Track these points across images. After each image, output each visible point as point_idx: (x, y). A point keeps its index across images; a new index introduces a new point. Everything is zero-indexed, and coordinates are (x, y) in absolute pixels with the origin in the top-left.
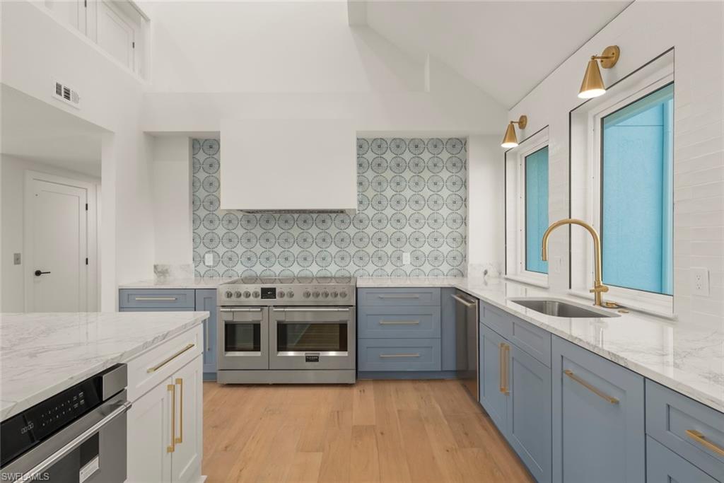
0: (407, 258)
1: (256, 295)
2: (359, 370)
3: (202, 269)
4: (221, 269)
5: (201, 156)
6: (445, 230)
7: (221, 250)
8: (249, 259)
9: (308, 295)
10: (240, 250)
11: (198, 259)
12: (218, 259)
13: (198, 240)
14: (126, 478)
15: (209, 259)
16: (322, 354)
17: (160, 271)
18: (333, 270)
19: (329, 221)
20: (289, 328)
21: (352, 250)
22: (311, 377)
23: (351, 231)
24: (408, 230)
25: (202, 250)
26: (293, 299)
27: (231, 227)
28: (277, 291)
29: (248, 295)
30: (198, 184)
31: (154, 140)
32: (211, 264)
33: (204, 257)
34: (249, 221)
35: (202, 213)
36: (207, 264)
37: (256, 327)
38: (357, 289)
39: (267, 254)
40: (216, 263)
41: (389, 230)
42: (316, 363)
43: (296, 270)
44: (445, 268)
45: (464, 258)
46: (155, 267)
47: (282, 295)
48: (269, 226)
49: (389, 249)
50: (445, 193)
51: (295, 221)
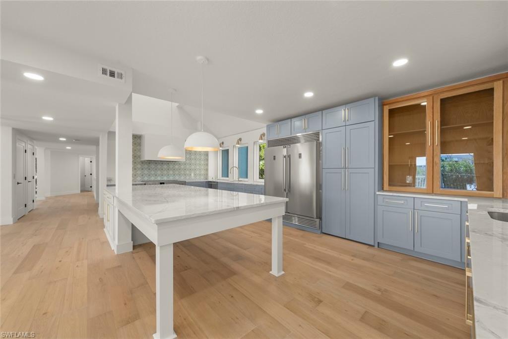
0: (192, 175)
6: (202, 167)
10: (146, 172)
19: (170, 164)
21: (177, 172)
23: (177, 167)
24: (193, 167)
41: (188, 167)
44: (202, 177)
45: (207, 174)
49: (188, 172)
50: (202, 157)
51: (159, 163)
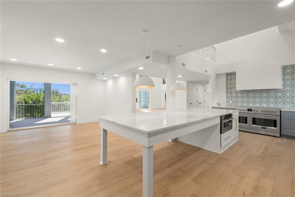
1: (246, 110)
2: (282, 134)
3: (229, 104)
4: (234, 104)
5: (229, 77)
7: (234, 99)
8: (242, 102)
9: (263, 111)
10: (239, 100)
11: (228, 102)
12: (233, 102)
13: (228, 97)
14: (232, 128)
15: (231, 102)
16: (267, 127)
17: (218, 104)
18: (272, 106)
19: (270, 92)
20: (256, 119)
21: (280, 100)
22: (263, 133)
23: (280, 94)
25: (229, 99)
26: (257, 112)
27: (237, 94)
28: (253, 110)
29: (244, 110)
30: (228, 84)
31: (218, 75)
32: (231, 103)
33: (229, 101)
34: (242, 92)
35: (229, 91)
36: (230, 103)
37: (246, 118)
38: (281, 111)
39: (248, 101)
40: (233, 103)
42: (265, 129)
43: (258, 105)
46: (217, 103)
47: (254, 111)
48: (249, 93)
51: (258, 92)
